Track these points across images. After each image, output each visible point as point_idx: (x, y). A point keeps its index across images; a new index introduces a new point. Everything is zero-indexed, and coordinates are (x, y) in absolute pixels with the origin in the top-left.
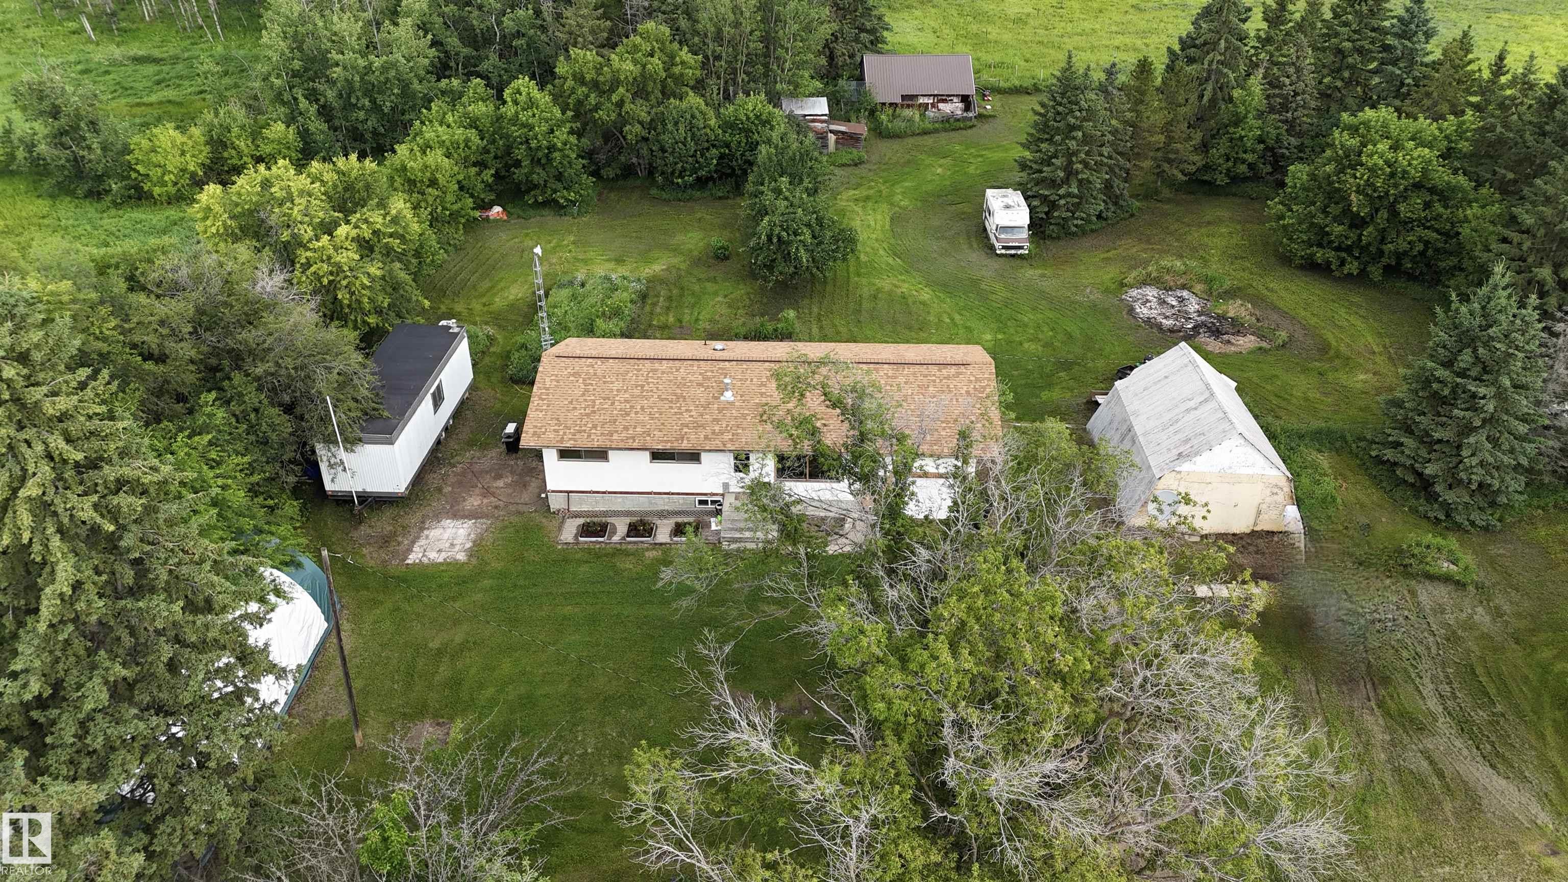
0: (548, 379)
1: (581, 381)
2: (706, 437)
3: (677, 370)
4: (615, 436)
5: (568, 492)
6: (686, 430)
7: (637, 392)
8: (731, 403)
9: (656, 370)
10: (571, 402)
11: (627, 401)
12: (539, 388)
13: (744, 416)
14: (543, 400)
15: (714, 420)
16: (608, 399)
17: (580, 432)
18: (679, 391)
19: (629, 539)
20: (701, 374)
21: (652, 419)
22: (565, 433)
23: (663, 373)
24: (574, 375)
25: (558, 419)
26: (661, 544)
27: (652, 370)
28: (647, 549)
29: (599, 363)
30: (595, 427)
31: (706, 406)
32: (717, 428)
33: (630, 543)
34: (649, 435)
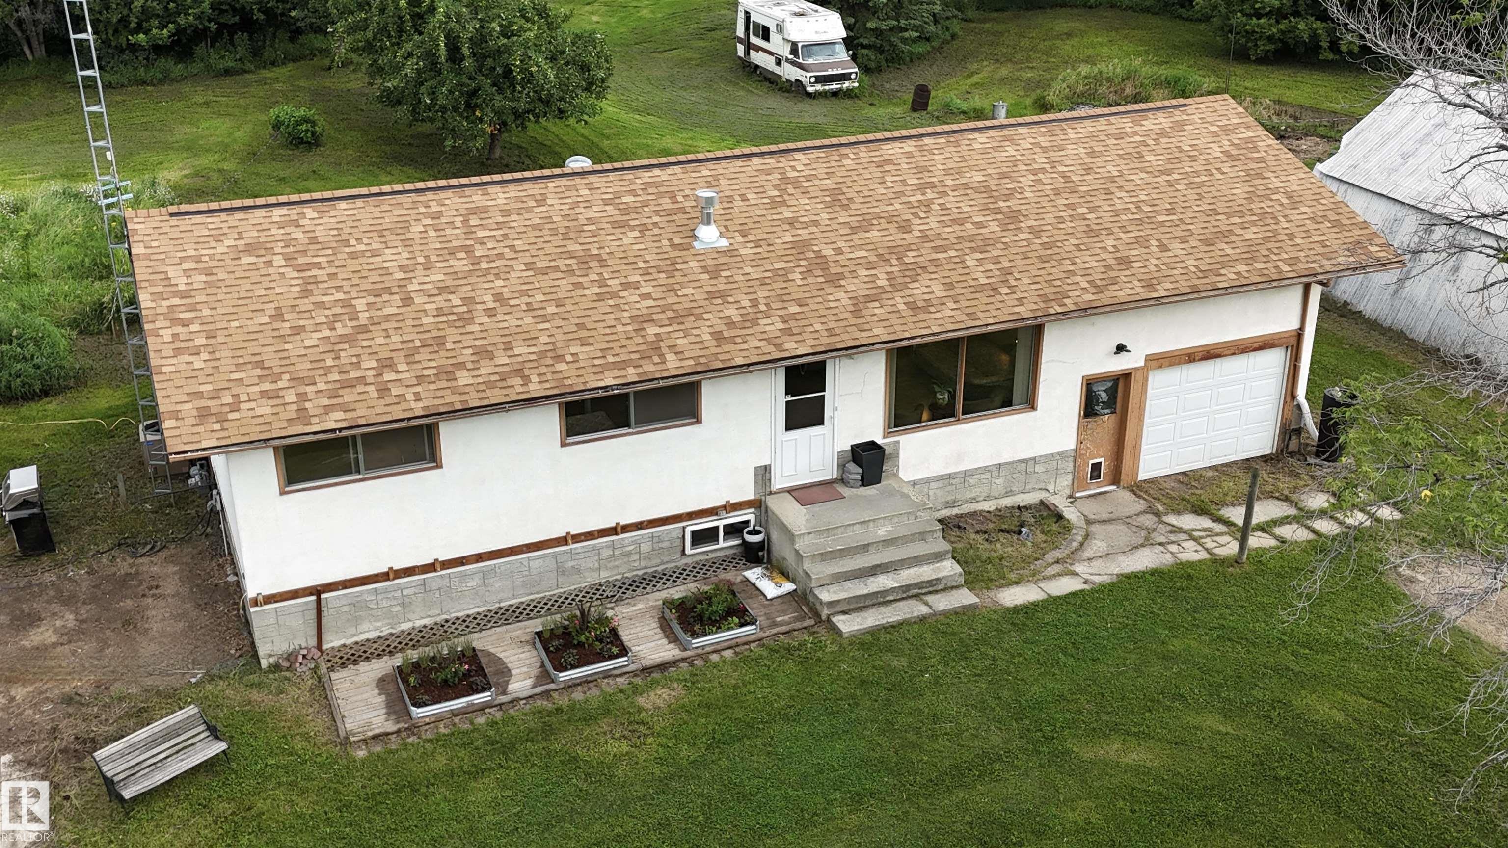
0: (172, 272)
1: (279, 261)
2: (718, 337)
3: (541, 202)
4: (464, 378)
5: (317, 591)
6: (652, 330)
7: (461, 263)
8: (730, 252)
9: (485, 210)
10: (278, 315)
11: (443, 290)
12: (158, 297)
13: (783, 275)
14: (185, 323)
15: (712, 295)
16: (388, 290)
17: (350, 385)
18: (573, 247)
19: (565, 676)
20: (606, 202)
21: (545, 319)
22: (302, 397)
23: (506, 213)
24: (250, 249)
25: (260, 364)
26: (663, 667)
27: (473, 212)
28: (637, 691)
29: (310, 212)
30: (388, 364)
31: (671, 267)
32: (732, 312)
33: (572, 686)
34: (560, 358)
